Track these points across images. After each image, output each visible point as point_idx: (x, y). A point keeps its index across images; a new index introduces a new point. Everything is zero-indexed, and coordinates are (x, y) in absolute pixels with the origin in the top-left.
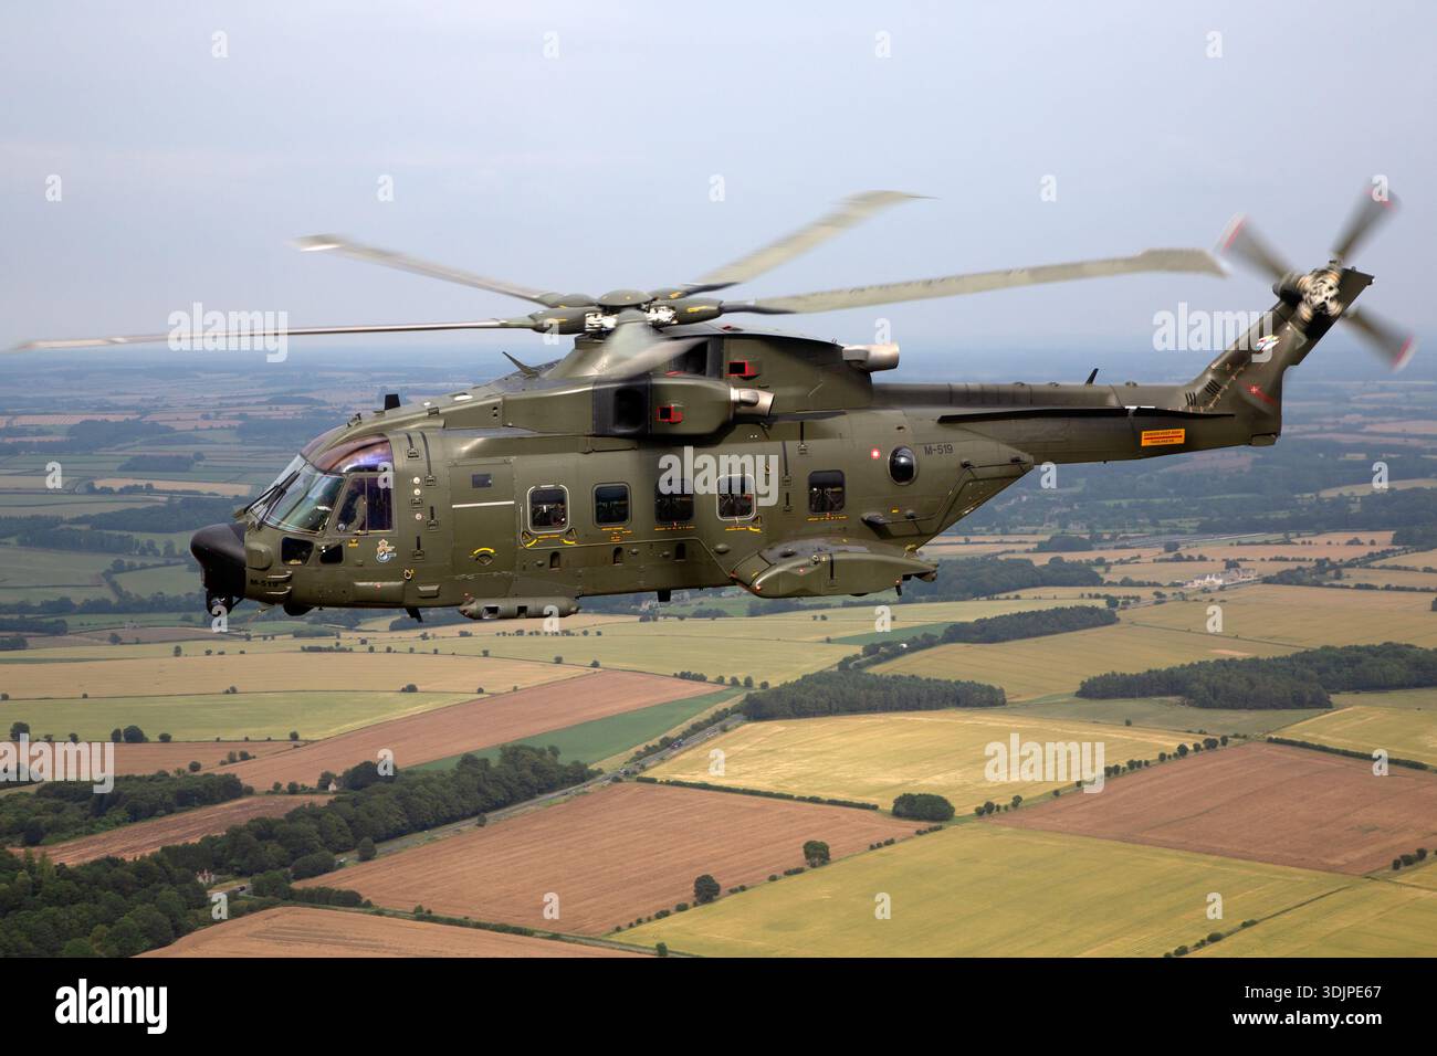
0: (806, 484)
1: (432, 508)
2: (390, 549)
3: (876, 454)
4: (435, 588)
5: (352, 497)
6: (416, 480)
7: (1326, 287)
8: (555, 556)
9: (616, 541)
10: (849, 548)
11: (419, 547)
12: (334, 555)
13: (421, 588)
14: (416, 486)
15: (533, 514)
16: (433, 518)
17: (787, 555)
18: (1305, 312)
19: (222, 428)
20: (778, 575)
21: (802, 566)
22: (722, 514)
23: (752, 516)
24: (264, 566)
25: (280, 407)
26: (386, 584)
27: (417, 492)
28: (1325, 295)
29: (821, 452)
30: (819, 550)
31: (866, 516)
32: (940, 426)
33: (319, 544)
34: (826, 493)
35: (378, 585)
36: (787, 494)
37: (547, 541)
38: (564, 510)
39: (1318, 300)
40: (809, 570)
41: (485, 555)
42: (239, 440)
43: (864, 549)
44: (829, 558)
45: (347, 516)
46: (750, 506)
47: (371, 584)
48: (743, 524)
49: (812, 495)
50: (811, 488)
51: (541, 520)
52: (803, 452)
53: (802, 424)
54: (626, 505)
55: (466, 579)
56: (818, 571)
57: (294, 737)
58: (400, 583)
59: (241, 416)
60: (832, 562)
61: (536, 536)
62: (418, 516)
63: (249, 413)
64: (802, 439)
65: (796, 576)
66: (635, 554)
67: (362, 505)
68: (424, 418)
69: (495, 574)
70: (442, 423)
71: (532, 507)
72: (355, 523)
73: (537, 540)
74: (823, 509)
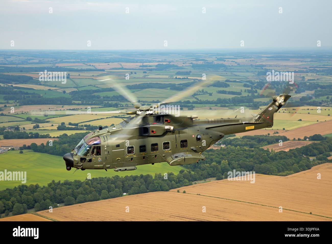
0: (180, 142)
1: (108, 151)
2: (101, 159)
3: (193, 136)
4: (109, 166)
5: (93, 149)
6: (105, 146)
7: (282, 99)
8: (132, 159)
9: (143, 155)
10: (188, 155)
11: (106, 159)
12: (90, 161)
13: (107, 166)
14: (105, 147)
15: (128, 151)
16: (109, 153)
17: (176, 157)
18: (277, 104)
19: (188, 66)
20: (174, 162)
21: (179, 160)
22: (164, 149)
23: (170, 149)
24: (77, 163)
25: (199, 61)
26: (100, 165)
27: (106, 148)
28: (281, 101)
29: (183, 136)
30: (182, 156)
31: (192, 148)
32: (206, 129)
33: (87, 159)
34: (184, 143)
35: (99, 166)
36: (176, 145)
37: (130, 156)
38: (133, 150)
39: (280, 102)
40: (180, 160)
41: (119, 159)
42: (193, 69)
43: (191, 155)
44: (184, 158)
45: (93, 152)
46: (169, 147)
47: (97, 165)
48: (168, 151)
49: (181, 144)
50: (181, 143)
51: (129, 152)
52: (179, 136)
53: (179, 131)
54: (145, 149)
55: (115, 164)
56: (182, 160)
57: (284, 129)
58: (102, 165)
59: (192, 63)
60: (185, 158)
61: (128, 155)
62: (106, 153)
63: (193, 63)
64: (179, 134)
65: (178, 162)
66: (147, 157)
67: (95, 150)
68: (107, 133)
69: (121, 163)
70: (110, 134)
71: (127, 150)
72: (94, 154)
73: (128, 156)
74: (183, 147)
